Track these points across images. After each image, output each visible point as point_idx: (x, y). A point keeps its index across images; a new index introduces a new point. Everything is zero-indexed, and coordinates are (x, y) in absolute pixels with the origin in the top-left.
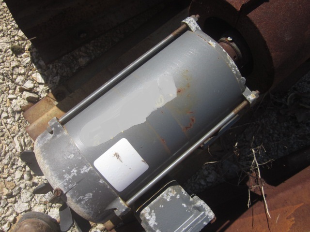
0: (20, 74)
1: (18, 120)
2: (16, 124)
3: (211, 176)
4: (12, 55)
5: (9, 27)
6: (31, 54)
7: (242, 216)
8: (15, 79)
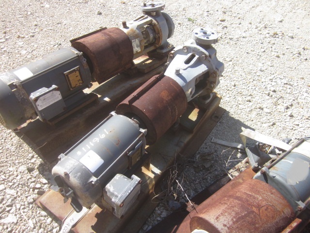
0: (32, 182)
1: (31, 209)
2: (30, 211)
3: (163, 213)
4: (27, 173)
5: (25, 160)
6: (39, 171)
7: (184, 221)
8: (29, 186)
